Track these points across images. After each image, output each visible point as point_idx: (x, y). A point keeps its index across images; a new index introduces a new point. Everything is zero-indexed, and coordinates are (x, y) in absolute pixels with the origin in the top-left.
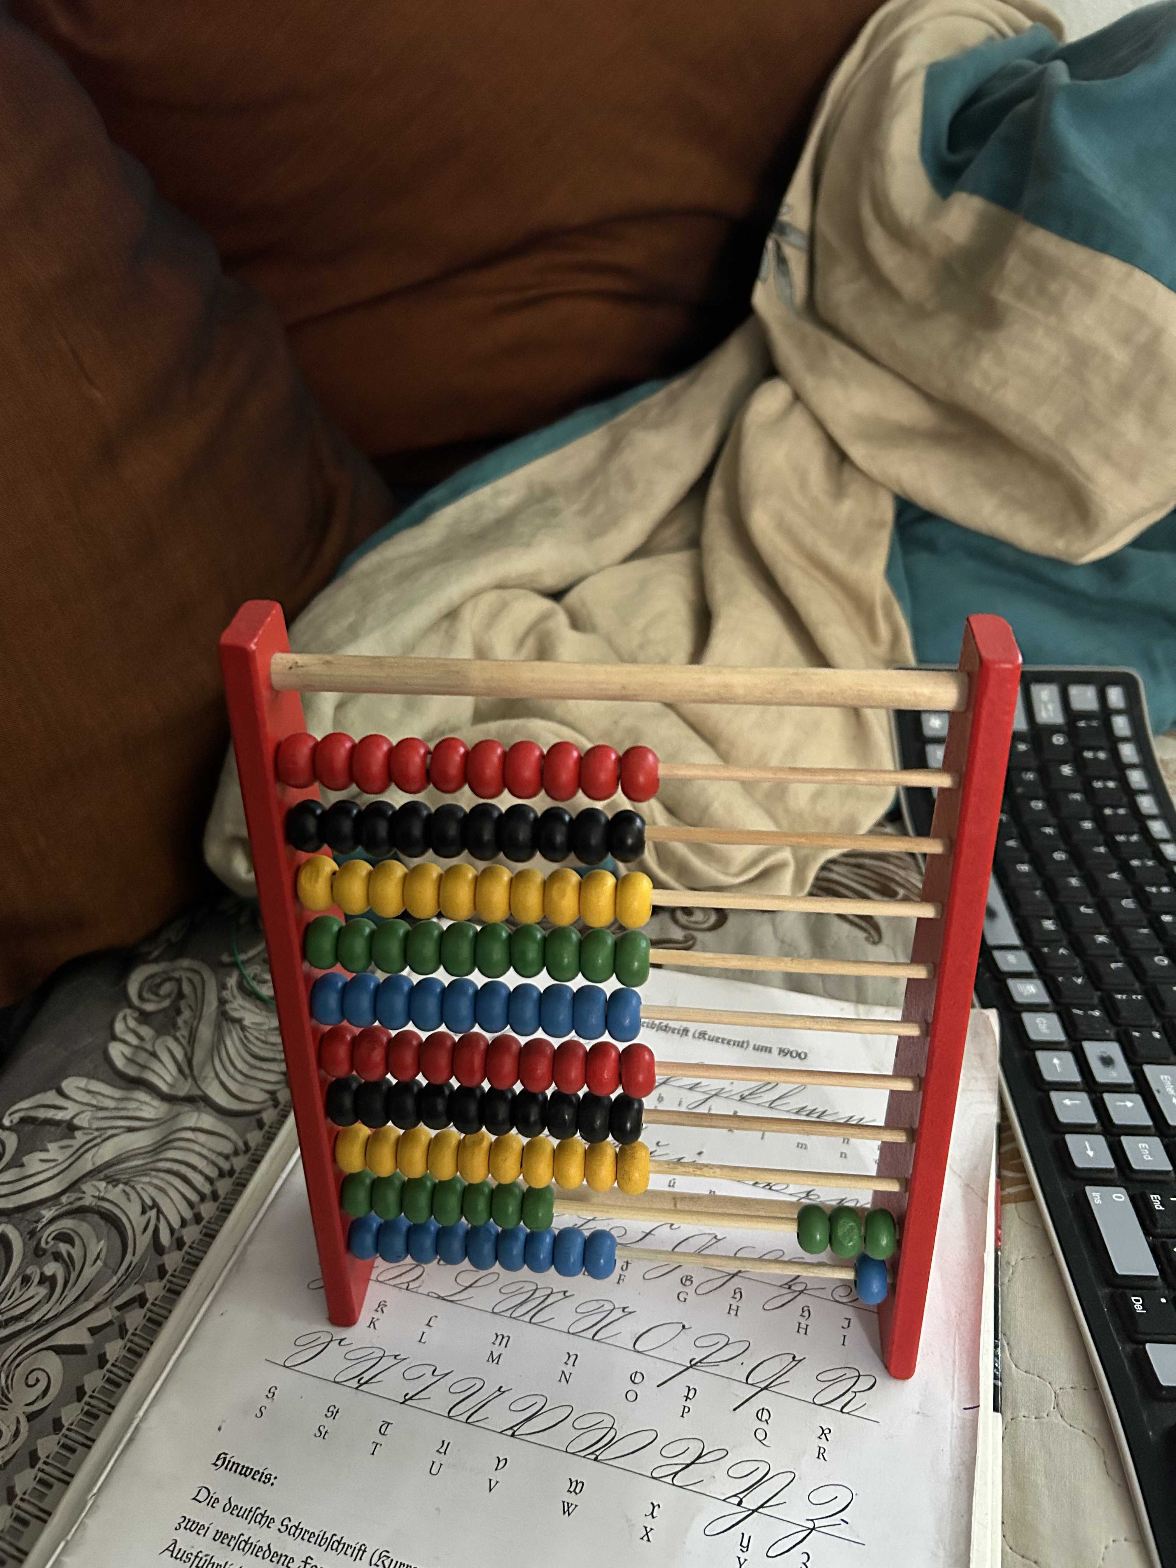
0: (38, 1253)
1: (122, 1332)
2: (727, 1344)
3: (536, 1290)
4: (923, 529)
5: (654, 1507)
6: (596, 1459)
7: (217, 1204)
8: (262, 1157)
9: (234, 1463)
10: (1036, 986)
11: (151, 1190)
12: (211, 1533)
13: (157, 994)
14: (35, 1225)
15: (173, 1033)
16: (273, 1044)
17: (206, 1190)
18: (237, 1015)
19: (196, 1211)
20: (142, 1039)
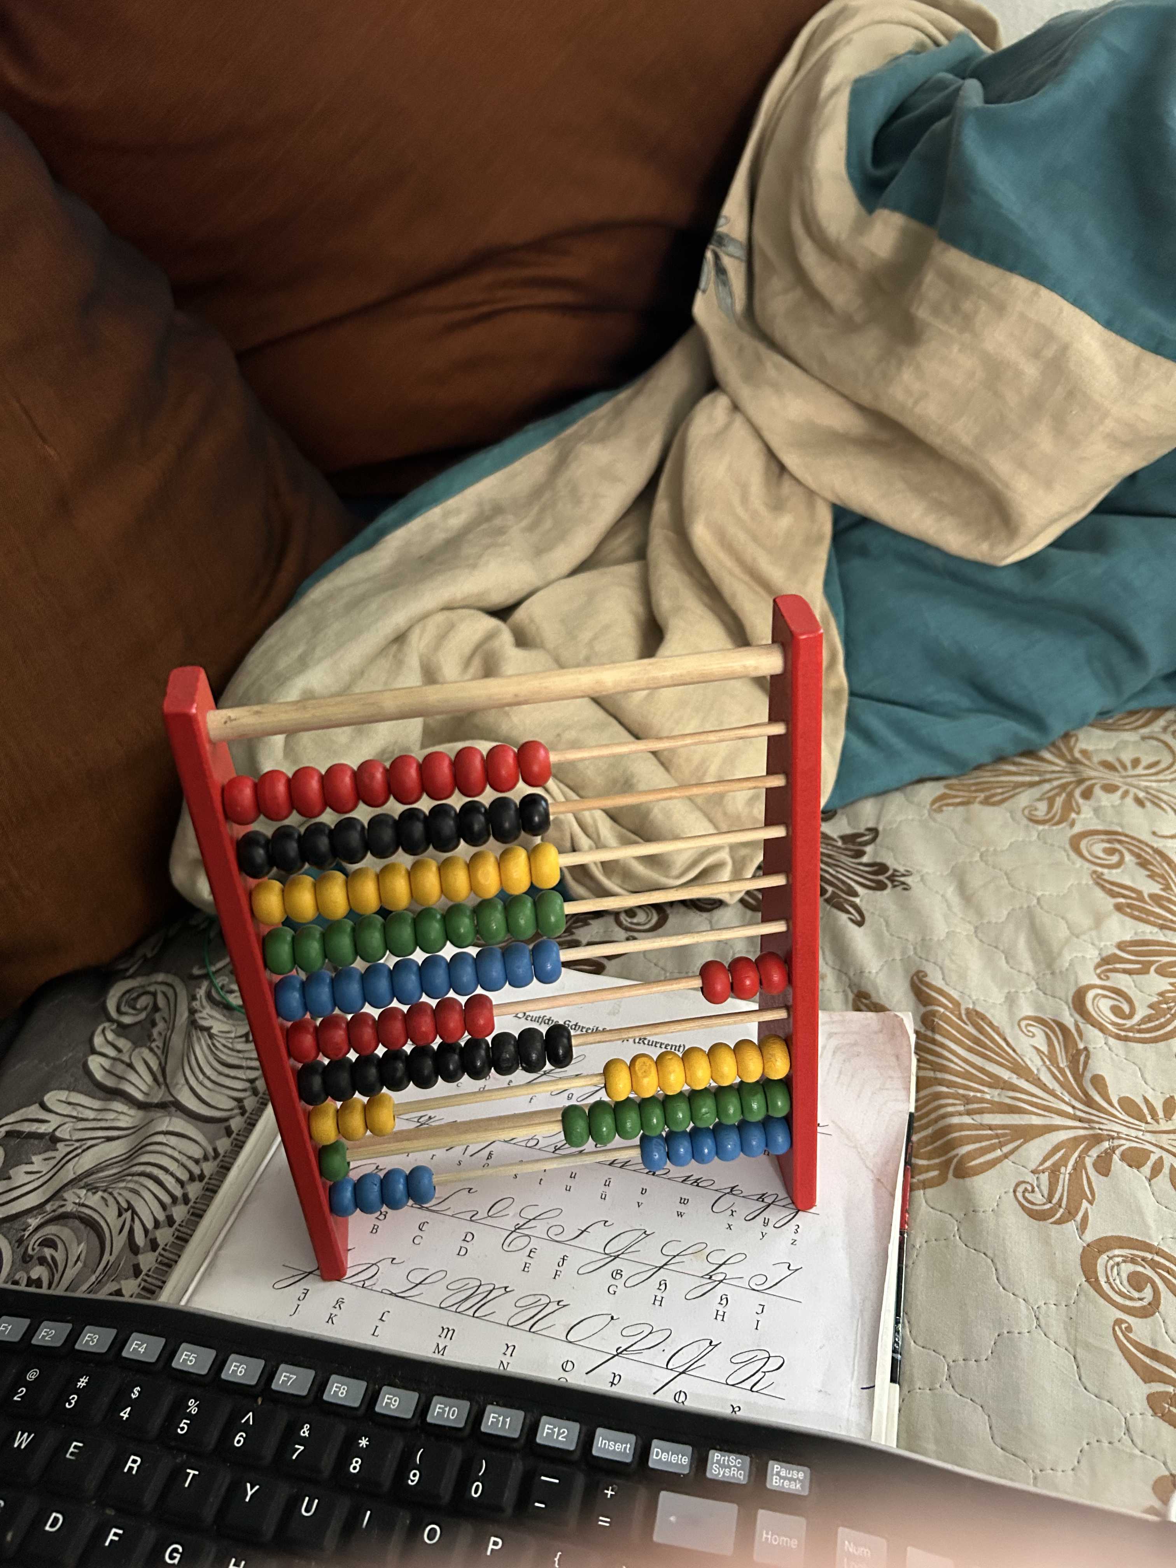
0: (26, 1260)
2: (650, 1333)
3: (479, 1285)
4: (858, 536)
7: (189, 1208)
8: (232, 1164)
11: (126, 1194)
13: (134, 1007)
14: (23, 1233)
15: (148, 1044)
16: (239, 1051)
17: (178, 1192)
18: (205, 1023)
19: (168, 1213)
20: (119, 1050)
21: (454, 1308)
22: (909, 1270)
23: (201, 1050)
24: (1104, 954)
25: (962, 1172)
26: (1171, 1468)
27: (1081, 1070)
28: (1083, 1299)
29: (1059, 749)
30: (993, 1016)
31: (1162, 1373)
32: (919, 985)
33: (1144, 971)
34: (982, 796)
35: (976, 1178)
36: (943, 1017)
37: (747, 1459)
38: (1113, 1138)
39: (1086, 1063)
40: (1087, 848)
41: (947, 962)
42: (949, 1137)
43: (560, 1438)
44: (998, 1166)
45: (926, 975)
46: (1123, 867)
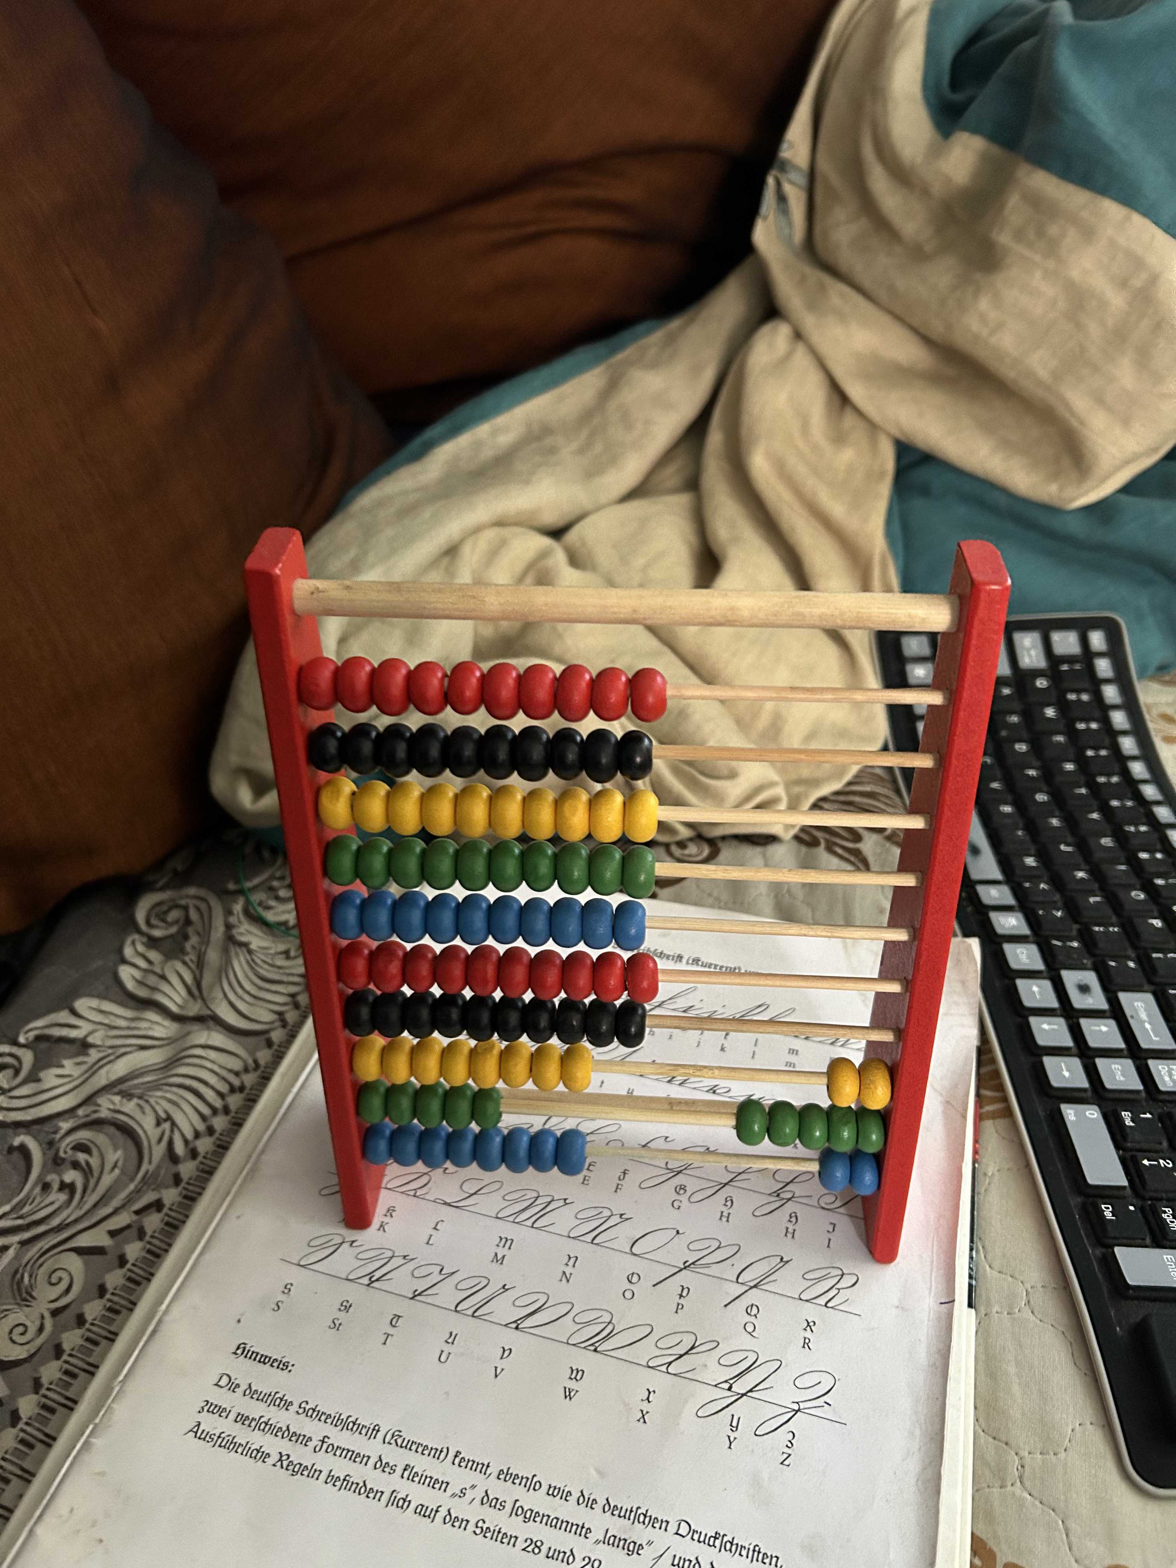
0: (57, 1162)
1: (141, 1234)
2: (718, 1248)
3: (537, 1197)
4: (920, 474)
5: (650, 1393)
6: (595, 1350)
7: (229, 1118)
8: (272, 1074)
9: (253, 1352)
10: (1017, 918)
11: (164, 1104)
12: (232, 1416)
13: (164, 921)
14: (54, 1136)
15: (181, 957)
16: (280, 967)
17: (217, 1103)
18: (243, 939)
19: (208, 1123)
20: (150, 962)
21: (511, 1219)
22: (981, 1197)
23: (239, 965)
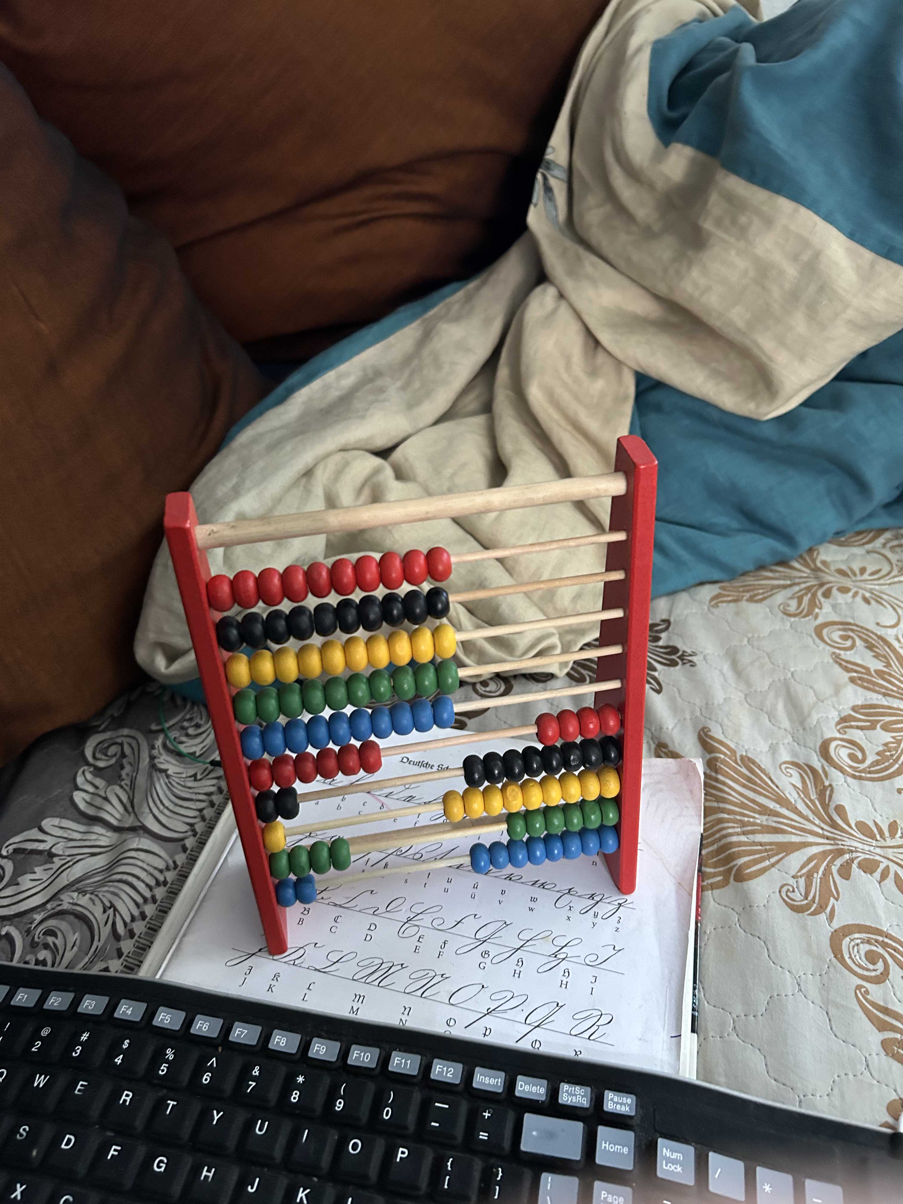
0: (34, 946)
2: (512, 998)
3: (382, 963)
4: (656, 396)
7: (157, 906)
8: (188, 874)
11: (109, 896)
13: (106, 754)
14: (30, 926)
15: (119, 782)
16: (190, 788)
17: (148, 894)
18: (163, 767)
19: (141, 910)
20: (97, 787)
21: (363, 980)
22: (702, 950)
23: (160, 787)
24: (843, 715)
25: (740, 877)
26: (900, 1093)
27: (827, 801)
28: (832, 970)
29: (805, 560)
30: (761, 761)
31: (892, 1024)
32: (705, 737)
33: (873, 727)
34: (748, 595)
35: (750, 882)
36: (724, 762)
37: (589, 1089)
38: (852, 851)
39: (830, 797)
40: (828, 635)
41: (726, 720)
42: (730, 851)
43: (448, 1075)
44: (767, 872)
45: (710, 730)
46: (855, 649)
